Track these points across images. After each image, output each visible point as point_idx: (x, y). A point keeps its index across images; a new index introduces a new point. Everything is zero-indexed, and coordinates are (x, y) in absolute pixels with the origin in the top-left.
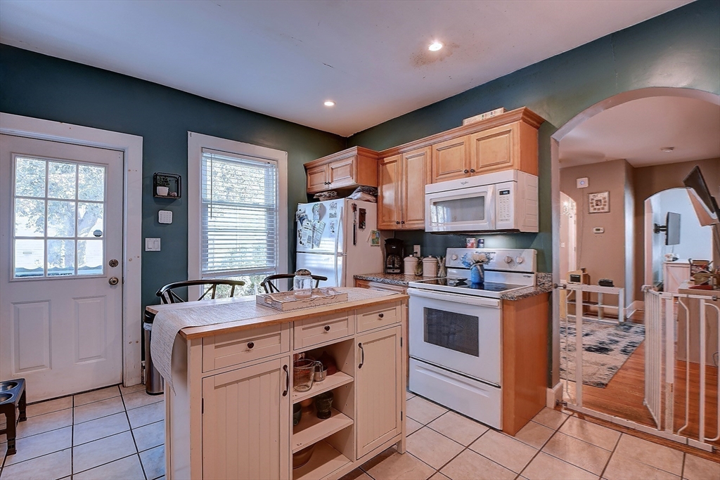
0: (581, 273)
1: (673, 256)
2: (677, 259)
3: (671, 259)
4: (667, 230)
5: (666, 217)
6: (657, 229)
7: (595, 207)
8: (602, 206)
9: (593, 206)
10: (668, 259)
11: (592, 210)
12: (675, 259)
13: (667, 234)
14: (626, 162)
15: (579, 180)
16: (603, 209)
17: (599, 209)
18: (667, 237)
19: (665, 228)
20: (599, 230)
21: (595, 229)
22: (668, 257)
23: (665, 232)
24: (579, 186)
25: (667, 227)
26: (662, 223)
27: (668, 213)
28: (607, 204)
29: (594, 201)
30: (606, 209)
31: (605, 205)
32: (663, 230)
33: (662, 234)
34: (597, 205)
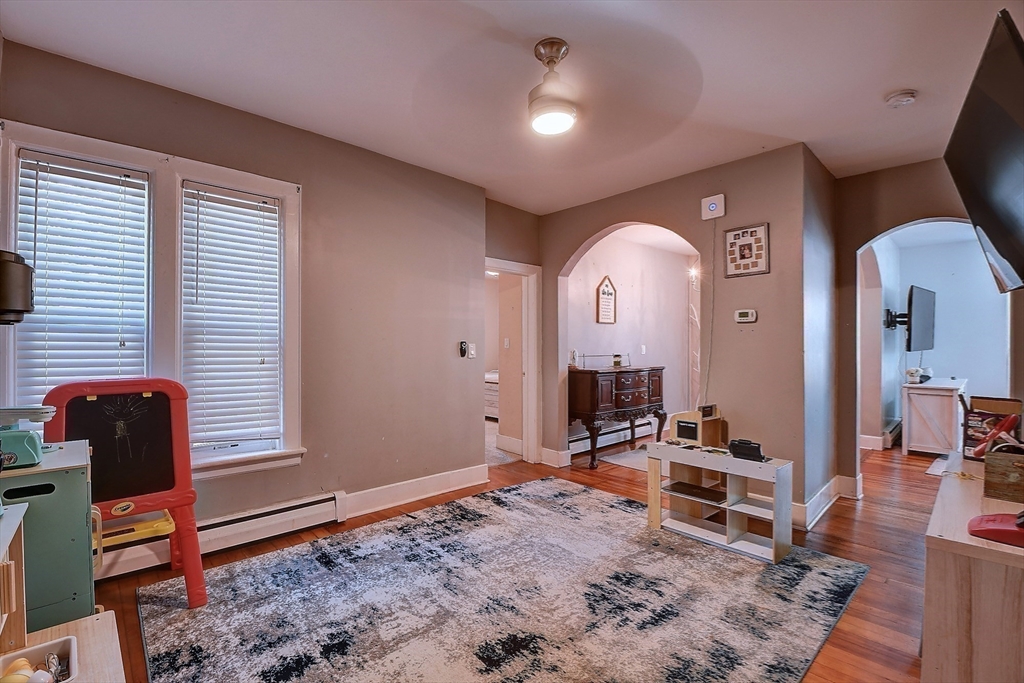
0: (696, 418)
1: (921, 372)
2: (928, 378)
3: (918, 379)
4: (908, 324)
5: (907, 296)
6: (891, 321)
7: (739, 261)
8: (753, 259)
9: (734, 260)
10: (910, 379)
11: (732, 270)
12: (925, 378)
13: (909, 330)
14: (807, 151)
15: (705, 202)
16: (755, 264)
17: (746, 267)
18: (910, 335)
19: (906, 319)
20: (745, 315)
21: (737, 313)
22: (912, 375)
23: (905, 327)
24: (706, 215)
25: (909, 315)
26: (900, 308)
27: (912, 287)
28: (764, 253)
29: (737, 249)
30: (762, 265)
31: (759, 256)
32: (902, 323)
33: (900, 331)
34: (743, 257)
